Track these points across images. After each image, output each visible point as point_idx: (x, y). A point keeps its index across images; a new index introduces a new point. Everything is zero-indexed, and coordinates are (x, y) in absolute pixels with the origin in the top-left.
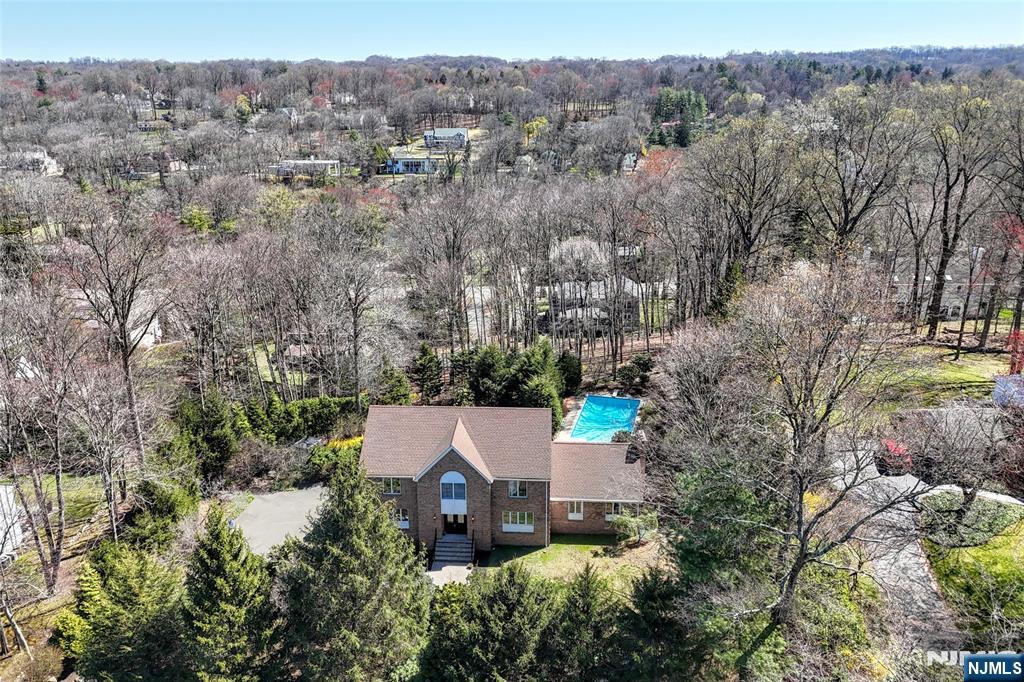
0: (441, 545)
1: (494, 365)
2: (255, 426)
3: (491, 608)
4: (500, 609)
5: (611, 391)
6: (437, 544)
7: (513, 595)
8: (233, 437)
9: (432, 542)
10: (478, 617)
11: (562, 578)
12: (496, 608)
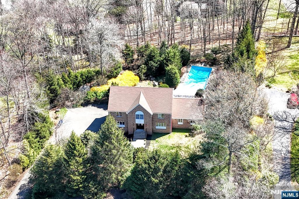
0: (136, 133)
1: (154, 56)
2: (65, 82)
3: (151, 161)
4: (153, 161)
5: (201, 63)
6: (134, 133)
7: (157, 157)
8: (58, 88)
9: (133, 132)
10: (147, 163)
11: (174, 144)
12: (152, 161)
